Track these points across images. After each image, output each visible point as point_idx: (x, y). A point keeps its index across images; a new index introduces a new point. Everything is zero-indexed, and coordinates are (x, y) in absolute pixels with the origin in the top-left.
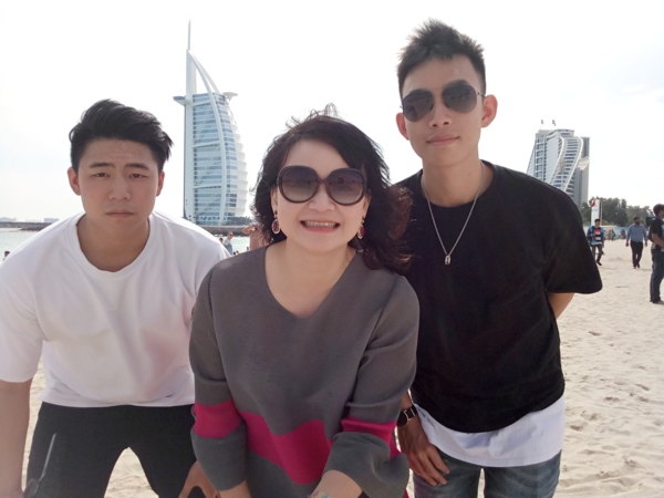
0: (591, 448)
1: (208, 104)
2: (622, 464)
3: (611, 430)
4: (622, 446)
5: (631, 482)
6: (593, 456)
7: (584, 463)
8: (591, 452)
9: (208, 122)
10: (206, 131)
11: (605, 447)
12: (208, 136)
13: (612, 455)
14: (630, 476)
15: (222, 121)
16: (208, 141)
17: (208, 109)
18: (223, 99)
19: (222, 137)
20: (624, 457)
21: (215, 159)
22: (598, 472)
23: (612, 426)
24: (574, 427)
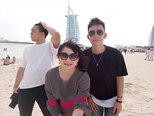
24: (146, 101)
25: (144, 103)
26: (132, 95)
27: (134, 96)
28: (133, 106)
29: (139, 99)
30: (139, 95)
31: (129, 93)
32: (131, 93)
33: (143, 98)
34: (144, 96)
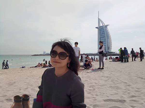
1: (103, 28)
10: (102, 34)
12: (103, 35)
15: (106, 31)
18: (106, 26)
19: (106, 34)
21: (104, 39)
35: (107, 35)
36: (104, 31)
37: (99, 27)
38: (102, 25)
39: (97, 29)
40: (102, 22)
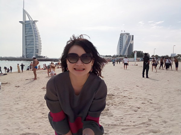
0: (140, 116)
1: (30, 24)
2: (148, 120)
3: (144, 111)
4: (147, 115)
5: (150, 124)
6: (140, 118)
7: (138, 120)
8: (140, 117)
9: (30, 29)
10: (29, 31)
11: (143, 116)
13: (145, 118)
14: (150, 123)
15: (34, 28)
16: (30, 34)
17: (29, 25)
18: (34, 22)
20: (148, 118)
21: (32, 39)
22: (142, 122)
23: (144, 110)
24: (135, 111)
25: (134, 113)
26: (119, 107)
27: (120, 108)
28: (123, 119)
29: (127, 110)
30: (125, 105)
31: (115, 105)
32: (116, 105)
33: (130, 108)
34: (130, 106)
35: (35, 34)
36: (31, 29)
37: (24, 22)
38: (29, 20)
39: (22, 24)
40: (28, 15)
